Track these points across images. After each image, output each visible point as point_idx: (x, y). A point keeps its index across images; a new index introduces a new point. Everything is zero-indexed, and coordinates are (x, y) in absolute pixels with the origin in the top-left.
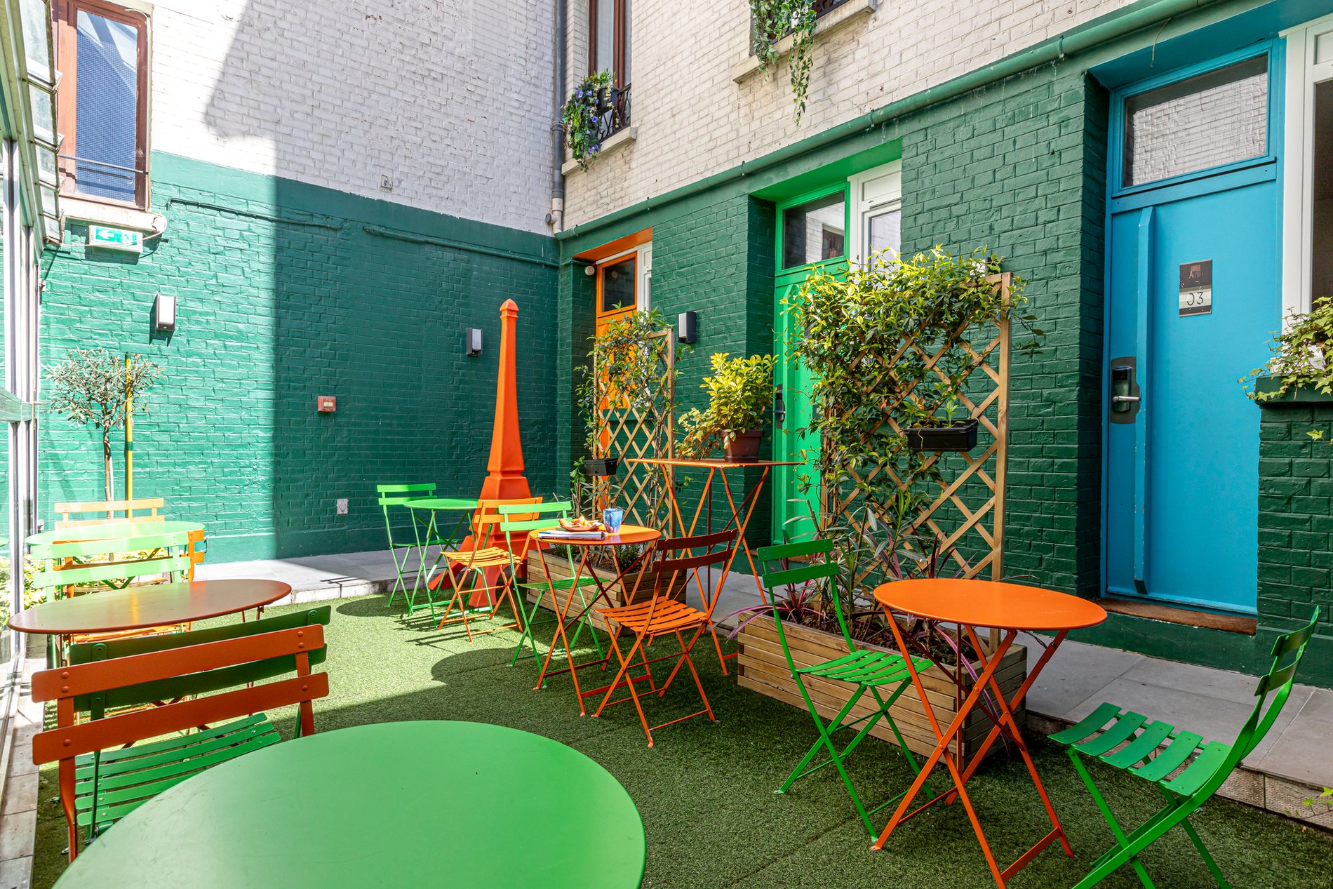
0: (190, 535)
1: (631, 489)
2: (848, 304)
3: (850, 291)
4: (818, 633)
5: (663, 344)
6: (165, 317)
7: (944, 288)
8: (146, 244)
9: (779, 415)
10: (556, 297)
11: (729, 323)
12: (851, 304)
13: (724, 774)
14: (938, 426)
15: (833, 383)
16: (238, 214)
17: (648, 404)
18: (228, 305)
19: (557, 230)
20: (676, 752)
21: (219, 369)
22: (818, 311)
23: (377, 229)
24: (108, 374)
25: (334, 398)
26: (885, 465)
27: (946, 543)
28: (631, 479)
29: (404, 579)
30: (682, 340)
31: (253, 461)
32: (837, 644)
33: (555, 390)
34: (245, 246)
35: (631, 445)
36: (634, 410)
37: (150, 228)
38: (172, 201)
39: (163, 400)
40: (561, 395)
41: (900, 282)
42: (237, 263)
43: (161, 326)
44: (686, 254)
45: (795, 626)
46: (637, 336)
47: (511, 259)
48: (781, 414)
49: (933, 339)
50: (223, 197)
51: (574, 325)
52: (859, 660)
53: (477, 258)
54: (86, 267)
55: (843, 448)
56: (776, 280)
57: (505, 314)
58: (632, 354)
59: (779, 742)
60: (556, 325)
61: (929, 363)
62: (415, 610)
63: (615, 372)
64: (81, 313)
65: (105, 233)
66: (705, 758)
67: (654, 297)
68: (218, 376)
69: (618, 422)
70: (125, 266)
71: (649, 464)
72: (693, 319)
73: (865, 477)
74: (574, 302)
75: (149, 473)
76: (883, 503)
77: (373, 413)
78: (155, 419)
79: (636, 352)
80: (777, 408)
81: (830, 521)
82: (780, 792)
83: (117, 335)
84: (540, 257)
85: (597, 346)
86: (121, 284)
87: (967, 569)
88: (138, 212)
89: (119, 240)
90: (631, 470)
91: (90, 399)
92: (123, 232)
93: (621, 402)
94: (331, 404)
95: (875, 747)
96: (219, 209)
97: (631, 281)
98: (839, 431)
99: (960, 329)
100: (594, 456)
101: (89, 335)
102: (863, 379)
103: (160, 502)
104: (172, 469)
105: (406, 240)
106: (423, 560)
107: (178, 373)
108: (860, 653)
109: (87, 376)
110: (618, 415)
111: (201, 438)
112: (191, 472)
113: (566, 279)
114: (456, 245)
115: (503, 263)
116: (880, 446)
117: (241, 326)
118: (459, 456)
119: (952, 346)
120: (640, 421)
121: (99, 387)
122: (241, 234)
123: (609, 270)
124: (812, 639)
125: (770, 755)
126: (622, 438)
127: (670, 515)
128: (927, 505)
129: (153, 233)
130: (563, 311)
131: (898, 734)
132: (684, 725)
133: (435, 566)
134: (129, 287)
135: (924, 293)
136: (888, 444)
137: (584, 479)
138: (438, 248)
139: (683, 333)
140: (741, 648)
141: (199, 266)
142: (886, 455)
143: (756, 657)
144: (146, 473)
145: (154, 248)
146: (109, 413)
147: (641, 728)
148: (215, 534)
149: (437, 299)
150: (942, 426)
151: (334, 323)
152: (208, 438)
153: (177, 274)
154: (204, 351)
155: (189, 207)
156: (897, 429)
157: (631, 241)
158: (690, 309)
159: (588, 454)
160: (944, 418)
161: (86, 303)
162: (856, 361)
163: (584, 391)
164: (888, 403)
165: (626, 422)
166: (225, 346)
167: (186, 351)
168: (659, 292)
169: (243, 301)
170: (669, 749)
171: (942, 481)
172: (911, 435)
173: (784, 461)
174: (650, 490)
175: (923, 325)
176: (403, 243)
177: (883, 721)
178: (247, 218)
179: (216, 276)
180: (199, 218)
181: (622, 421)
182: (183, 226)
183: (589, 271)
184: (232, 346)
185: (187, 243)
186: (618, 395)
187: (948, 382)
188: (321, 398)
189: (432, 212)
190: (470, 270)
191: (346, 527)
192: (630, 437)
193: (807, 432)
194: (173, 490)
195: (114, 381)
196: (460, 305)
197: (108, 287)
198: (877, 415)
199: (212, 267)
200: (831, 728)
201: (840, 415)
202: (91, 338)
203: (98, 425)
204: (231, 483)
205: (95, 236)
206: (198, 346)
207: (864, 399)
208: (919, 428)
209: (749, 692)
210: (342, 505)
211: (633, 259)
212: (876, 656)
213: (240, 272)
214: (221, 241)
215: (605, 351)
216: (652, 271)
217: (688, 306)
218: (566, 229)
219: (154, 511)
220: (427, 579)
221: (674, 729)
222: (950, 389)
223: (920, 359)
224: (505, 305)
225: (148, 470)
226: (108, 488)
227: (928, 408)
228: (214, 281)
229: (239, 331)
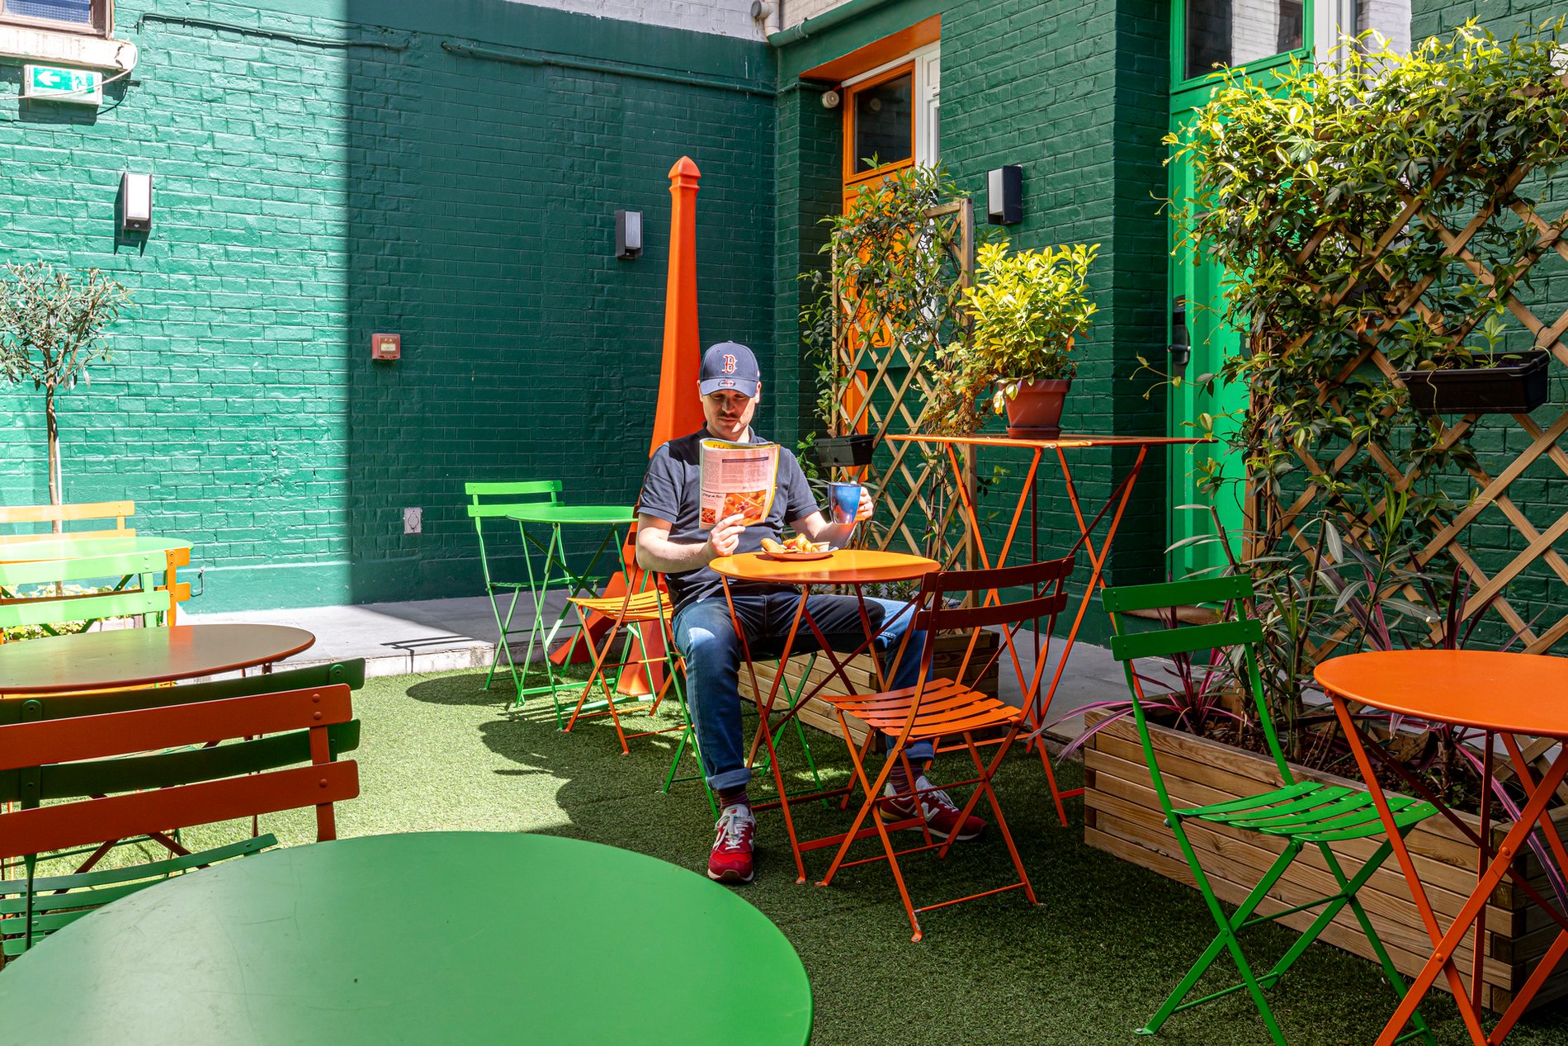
0: (170, 555)
1: (899, 490)
2: (1292, 139)
3: (1294, 115)
4: (1230, 751)
5: (954, 227)
6: (137, 208)
7: (1478, 99)
8: (108, 90)
9: (1179, 354)
10: (771, 151)
11: (1081, 185)
12: (1297, 140)
13: (1045, 994)
14: (1469, 366)
15: (1264, 288)
16: (245, 32)
17: (926, 337)
18: (231, 186)
19: (771, 29)
20: (962, 951)
21: (218, 291)
22: (1236, 155)
23: (463, 44)
24: (51, 303)
25: (397, 336)
26: (1365, 440)
27: (1487, 588)
28: (898, 473)
29: (510, 645)
30: (995, 219)
31: (272, 443)
32: (1267, 774)
33: (770, 316)
34: (256, 86)
35: (898, 409)
36: (902, 348)
37: (113, 64)
38: (146, 18)
39: (134, 344)
40: (782, 325)
41: (1394, 93)
42: (243, 115)
43: (131, 222)
44: (1002, 59)
45: (1189, 739)
46: (904, 214)
47: (692, 85)
48: (1182, 351)
49: (1461, 200)
50: (220, 6)
51: (803, 200)
52: (1300, 797)
53: (632, 87)
54: (20, 132)
55: (1281, 410)
56: (1173, 99)
57: (678, 183)
58: (898, 248)
59: (1153, 946)
60: (771, 201)
61: (1452, 245)
62: (528, 697)
63: (866, 280)
64: (14, 206)
65: (47, 75)
66: (1012, 966)
67: (945, 143)
68: (217, 302)
69: (876, 371)
70: (76, 127)
71: (928, 442)
72: (1015, 180)
73: (1328, 465)
74: (802, 157)
75: (115, 463)
76: (1364, 514)
77: (461, 361)
78: (122, 376)
79: (904, 243)
80: (1175, 341)
81: (1261, 547)
82: (1146, 1031)
83: (66, 240)
84: (742, 80)
85: (836, 236)
86: (71, 157)
87: (1528, 637)
88: (95, 40)
89: (68, 87)
90: (898, 456)
91: (27, 342)
92: (74, 73)
93: (881, 334)
94: (392, 347)
95: (1337, 965)
96: (215, 27)
97: (905, 115)
98: (1274, 378)
99: (1512, 178)
100: (832, 431)
101: (26, 241)
102: (1324, 280)
103: (127, 508)
104: (148, 457)
105: (512, 62)
106: (539, 609)
107: (157, 299)
108: (1302, 787)
109: (22, 306)
110: (874, 357)
111: (191, 406)
112: (177, 462)
113: (788, 117)
114: (597, 65)
115: (676, 93)
116: (1357, 404)
117: (250, 219)
118: (605, 435)
119: (1498, 212)
120: (913, 366)
121: (39, 323)
122: (250, 67)
123: (865, 96)
124: (1219, 763)
125: (1133, 967)
126: (881, 399)
127: (967, 538)
128: (1448, 518)
129: (117, 72)
130: (783, 174)
131: (1377, 942)
132: (980, 909)
133: (559, 622)
134: (83, 161)
135: (1439, 110)
136: (1369, 401)
137: (815, 473)
138: (566, 72)
139: (996, 205)
140: (1091, 778)
141: (186, 124)
142: (1367, 422)
143: (1117, 794)
144: (110, 462)
145: (120, 97)
146: (55, 364)
147: (902, 908)
148: (215, 564)
149: (567, 161)
150: (1477, 365)
151: (397, 209)
152: (201, 406)
153: (154, 136)
154: (194, 262)
155: (171, 26)
156: (1389, 371)
157: (904, 41)
158: (1009, 163)
159: (822, 429)
160: (1478, 350)
161: (22, 191)
162: (1311, 246)
163: (813, 316)
164: (1370, 325)
165: (888, 371)
166: (227, 254)
167: (168, 263)
168: (953, 132)
169: (253, 178)
170: (948, 946)
171: (1478, 470)
172: (1414, 383)
173: (1189, 436)
174: (931, 491)
175: (1439, 175)
176: (507, 66)
177: (1347, 916)
178: (259, 40)
179: (212, 138)
180: (186, 43)
181: (881, 367)
182: (161, 59)
183: (828, 100)
184: (238, 254)
185: (168, 86)
186: (875, 322)
187: (1489, 280)
188: (377, 336)
189: (555, 11)
190: (620, 109)
191: (419, 556)
192: (897, 396)
193: (1219, 383)
194: (150, 491)
195: (61, 314)
196: (603, 170)
197: (53, 163)
198: (1351, 347)
199: (206, 123)
200: (1238, 920)
201: (1279, 349)
202: (29, 246)
203: (38, 384)
204: (238, 479)
205: (32, 83)
206: (187, 254)
207: (1325, 318)
208: (1429, 368)
209: (1105, 857)
210: (412, 519)
211: (908, 74)
212: (1331, 793)
213: (248, 129)
214: (219, 80)
215: (850, 244)
216: (941, 95)
217: (1005, 157)
218: (788, 25)
219: (121, 522)
220: (547, 643)
221: (962, 912)
222: (1493, 294)
223: (1434, 237)
224: (677, 168)
225: (112, 458)
226: (53, 484)
227: (1450, 331)
228: (208, 147)
229: (249, 228)
